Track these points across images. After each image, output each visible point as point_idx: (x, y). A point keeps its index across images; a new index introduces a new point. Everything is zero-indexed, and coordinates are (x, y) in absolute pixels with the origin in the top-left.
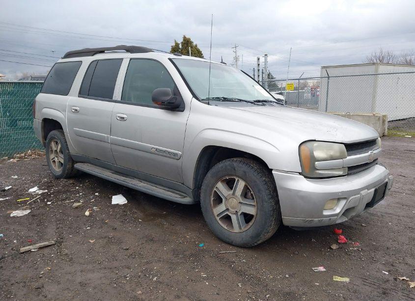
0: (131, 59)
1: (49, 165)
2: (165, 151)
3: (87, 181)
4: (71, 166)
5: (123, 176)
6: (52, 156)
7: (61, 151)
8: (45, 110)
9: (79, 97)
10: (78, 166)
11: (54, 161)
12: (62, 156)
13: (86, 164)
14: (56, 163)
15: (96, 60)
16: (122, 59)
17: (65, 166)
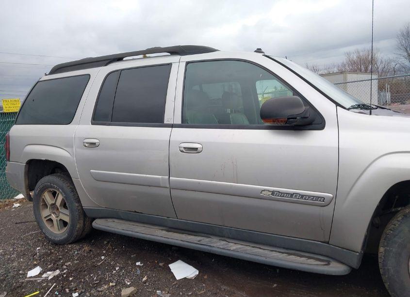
0: (188, 63)
1: (40, 226)
2: (292, 195)
3: (105, 242)
4: (82, 225)
5: (189, 235)
6: (45, 213)
7: (64, 205)
8: (30, 148)
9: (93, 124)
10: (98, 224)
11: (51, 220)
12: (67, 212)
13: (109, 220)
14: (55, 222)
15: (117, 71)
16: (170, 65)
17: (73, 226)
